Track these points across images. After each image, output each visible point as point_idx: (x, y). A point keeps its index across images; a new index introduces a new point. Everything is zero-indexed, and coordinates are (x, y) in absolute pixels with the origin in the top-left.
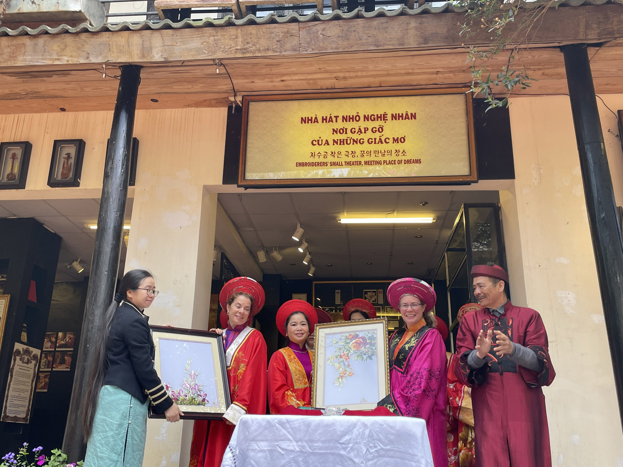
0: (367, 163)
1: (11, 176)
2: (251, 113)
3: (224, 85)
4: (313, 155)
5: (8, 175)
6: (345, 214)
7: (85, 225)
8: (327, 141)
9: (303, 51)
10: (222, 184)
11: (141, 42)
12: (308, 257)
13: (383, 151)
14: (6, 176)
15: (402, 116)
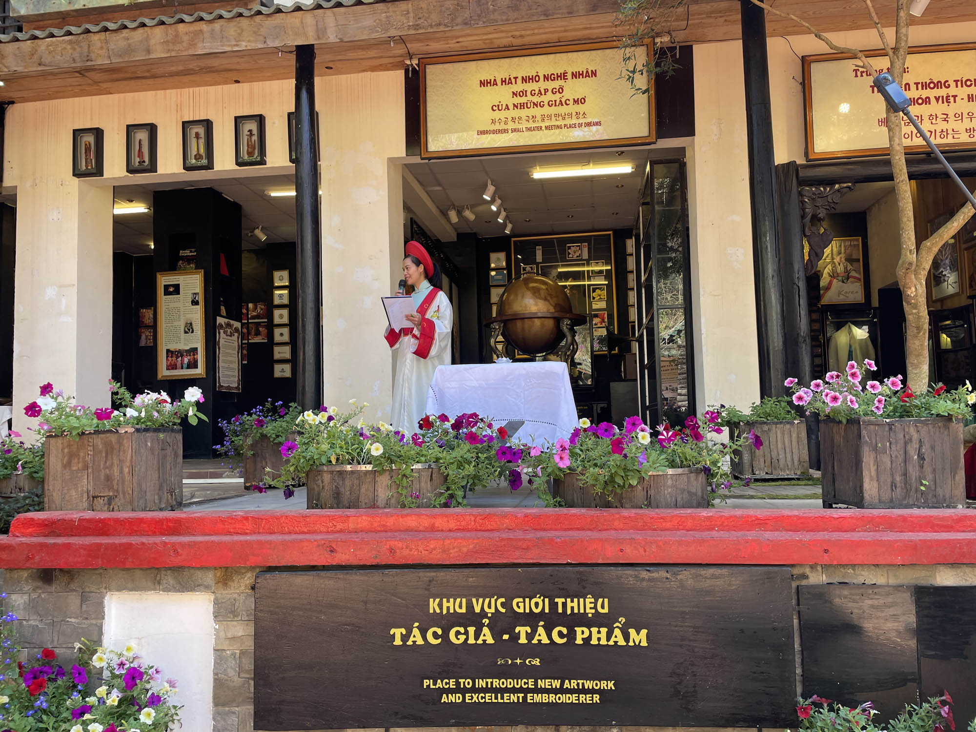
0: (546, 128)
1: (198, 157)
2: (428, 77)
3: (400, 50)
4: (493, 122)
5: (195, 156)
6: (538, 168)
7: (266, 193)
8: (507, 105)
9: (474, 24)
10: (404, 155)
11: (315, 22)
12: (503, 214)
13: (563, 114)
14: (193, 157)
15: (582, 74)
